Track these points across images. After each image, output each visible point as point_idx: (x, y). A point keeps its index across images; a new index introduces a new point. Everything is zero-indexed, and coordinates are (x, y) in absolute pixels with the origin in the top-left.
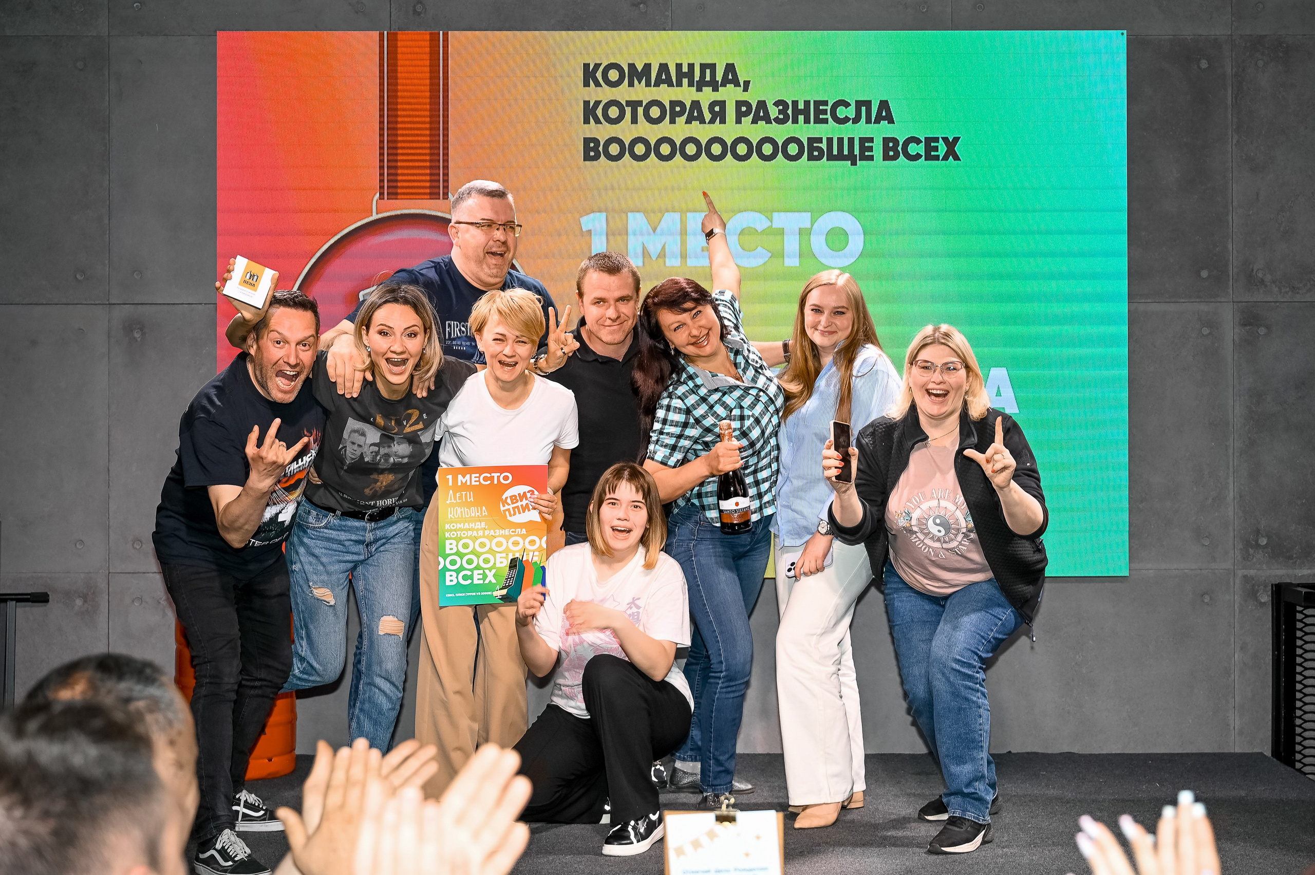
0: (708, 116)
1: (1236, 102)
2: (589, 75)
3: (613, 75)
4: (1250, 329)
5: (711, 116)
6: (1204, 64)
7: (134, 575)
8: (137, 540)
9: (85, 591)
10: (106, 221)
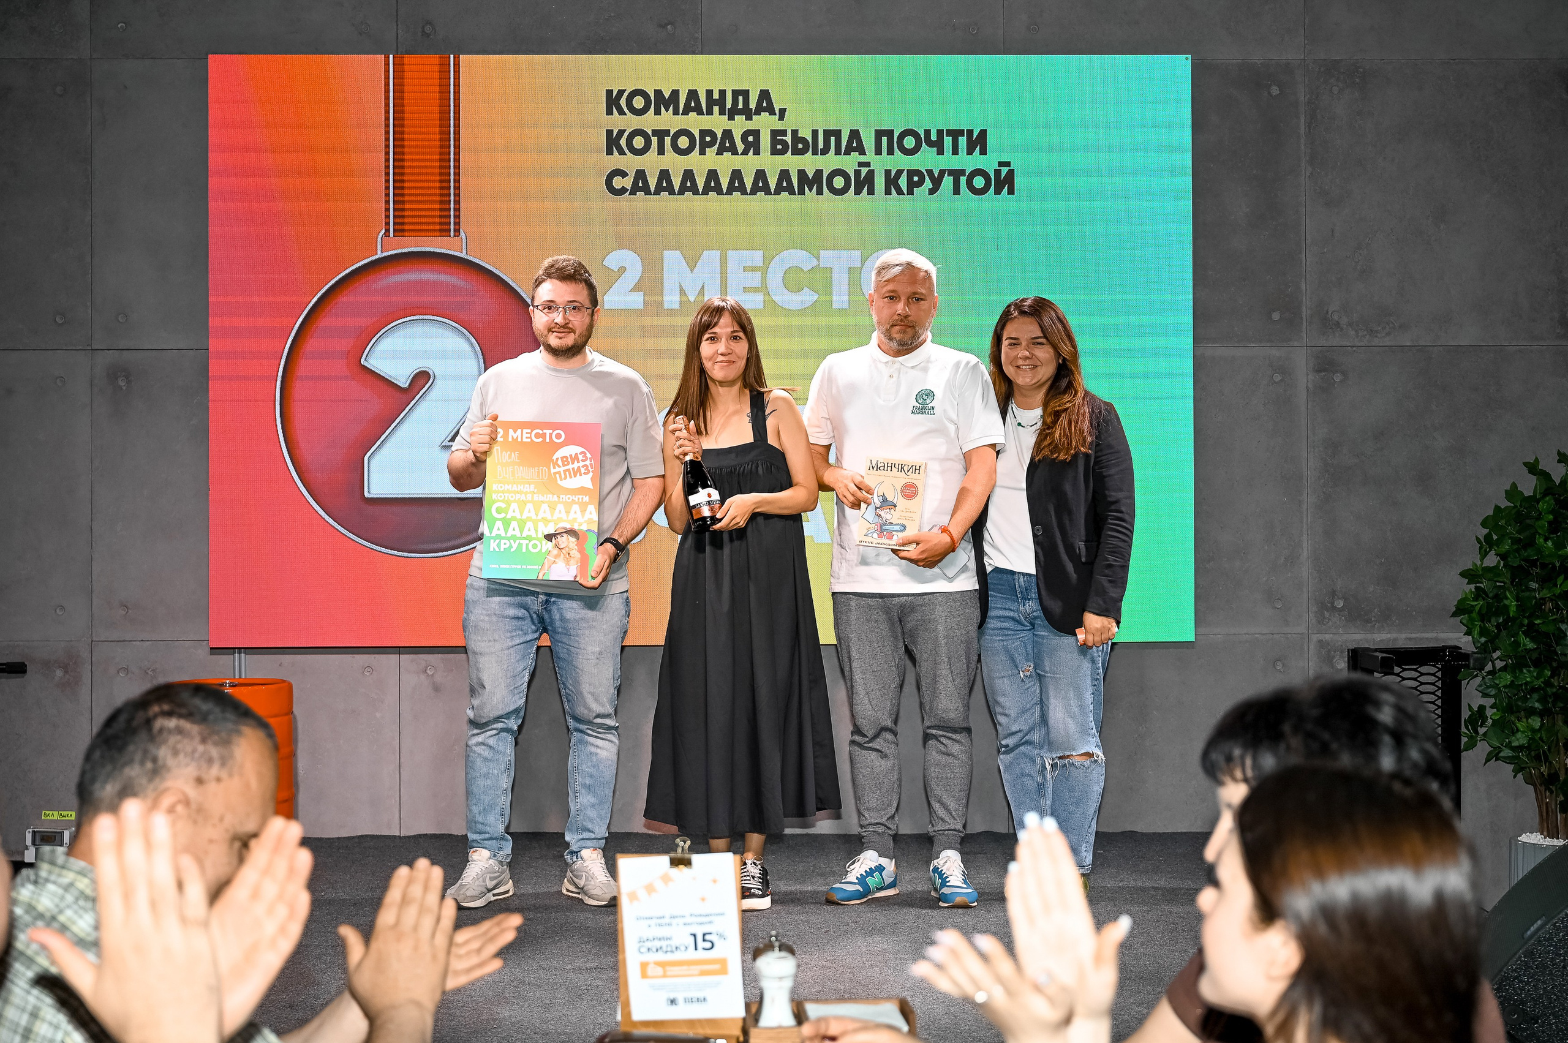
0: (740, 147)
1: (1310, 131)
2: (612, 102)
3: (639, 102)
4: (1324, 376)
5: (744, 146)
6: (1275, 90)
7: (120, 643)
8: (124, 606)
9: (65, 660)
10: (88, 259)
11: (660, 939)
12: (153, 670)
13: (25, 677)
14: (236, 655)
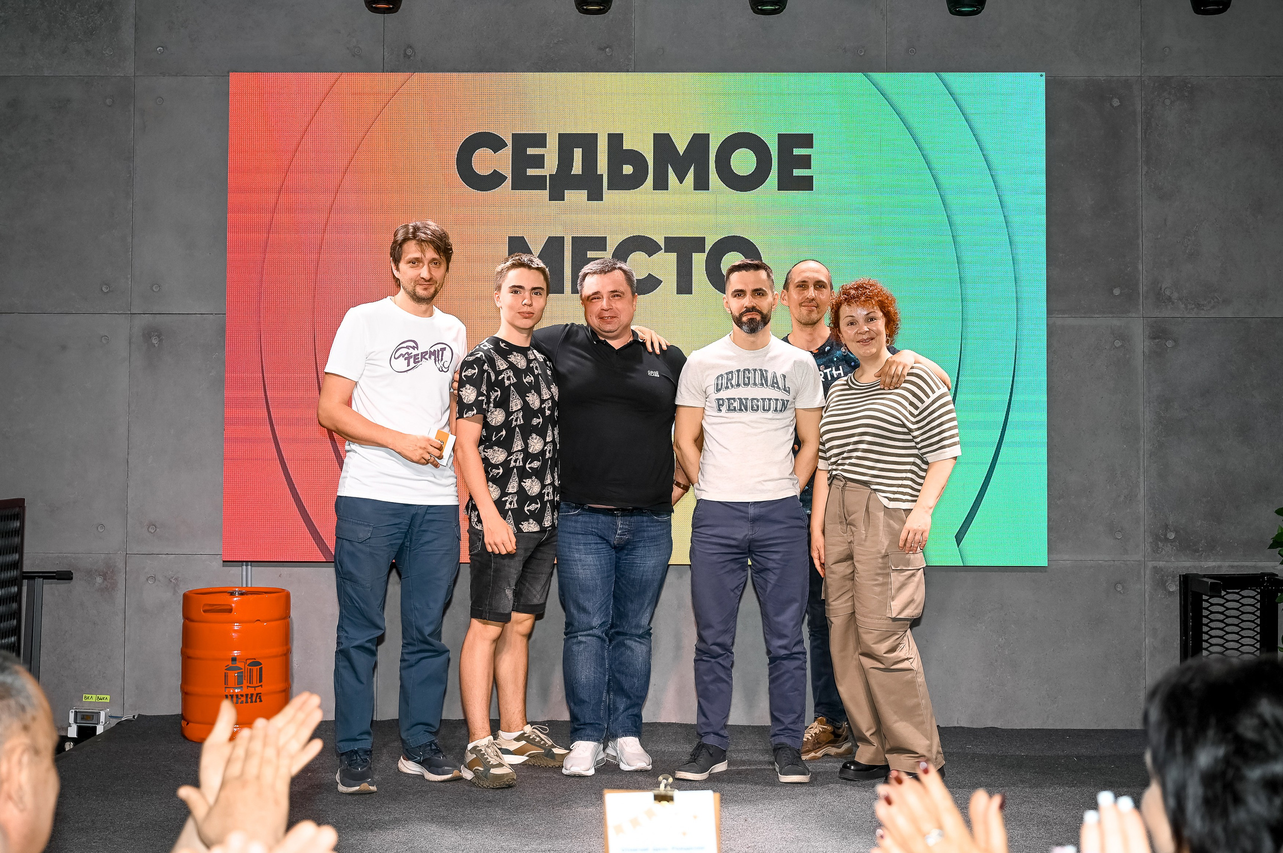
1: (1146, 136)
4: (1158, 342)
6: (1116, 102)
7: (149, 556)
8: (152, 524)
9: (105, 569)
10: (130, 240)
12: (176, 579)
13: (72, 583)
14: (244, 567)
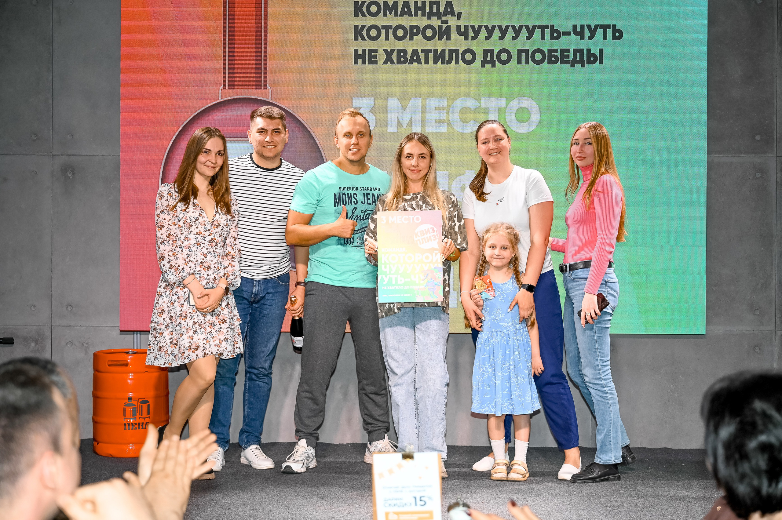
1: (780, 25)
2: (358, 9)
3: (374, 9)
5: (436, 35)
7: (68, 327)
8: (70, 305)
9: (36, 337)
10: (50, 102)
11: (396, 499)
12: (87, 344)
13: (13, 346)
14: (135, 335)
